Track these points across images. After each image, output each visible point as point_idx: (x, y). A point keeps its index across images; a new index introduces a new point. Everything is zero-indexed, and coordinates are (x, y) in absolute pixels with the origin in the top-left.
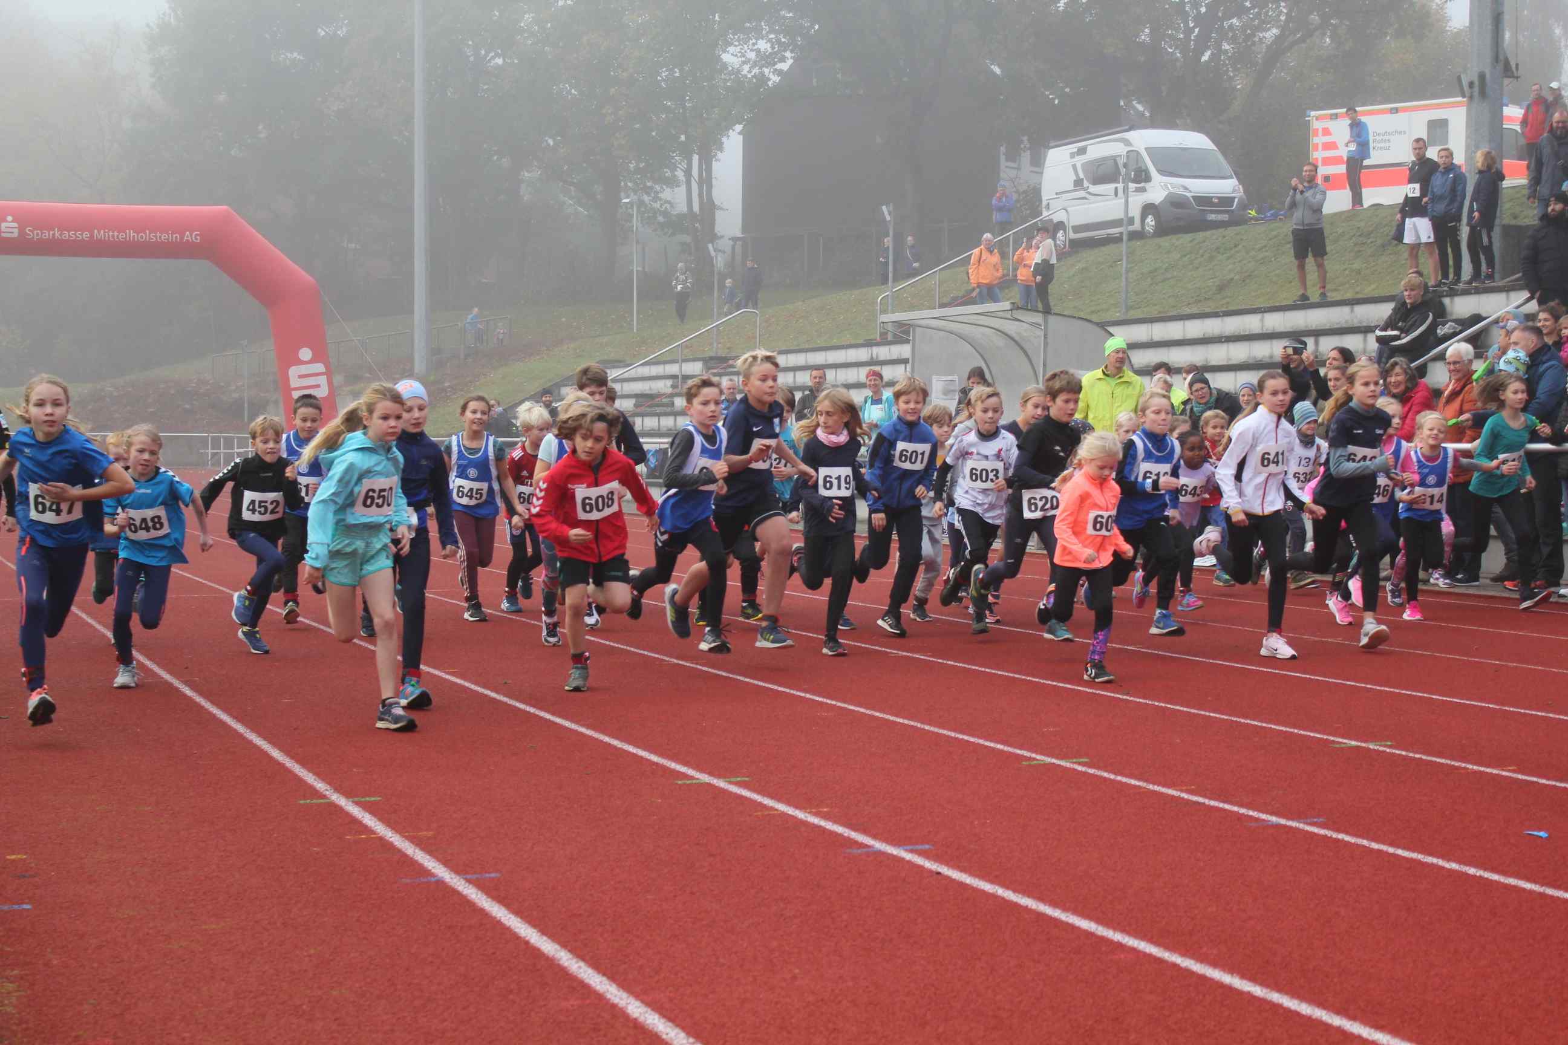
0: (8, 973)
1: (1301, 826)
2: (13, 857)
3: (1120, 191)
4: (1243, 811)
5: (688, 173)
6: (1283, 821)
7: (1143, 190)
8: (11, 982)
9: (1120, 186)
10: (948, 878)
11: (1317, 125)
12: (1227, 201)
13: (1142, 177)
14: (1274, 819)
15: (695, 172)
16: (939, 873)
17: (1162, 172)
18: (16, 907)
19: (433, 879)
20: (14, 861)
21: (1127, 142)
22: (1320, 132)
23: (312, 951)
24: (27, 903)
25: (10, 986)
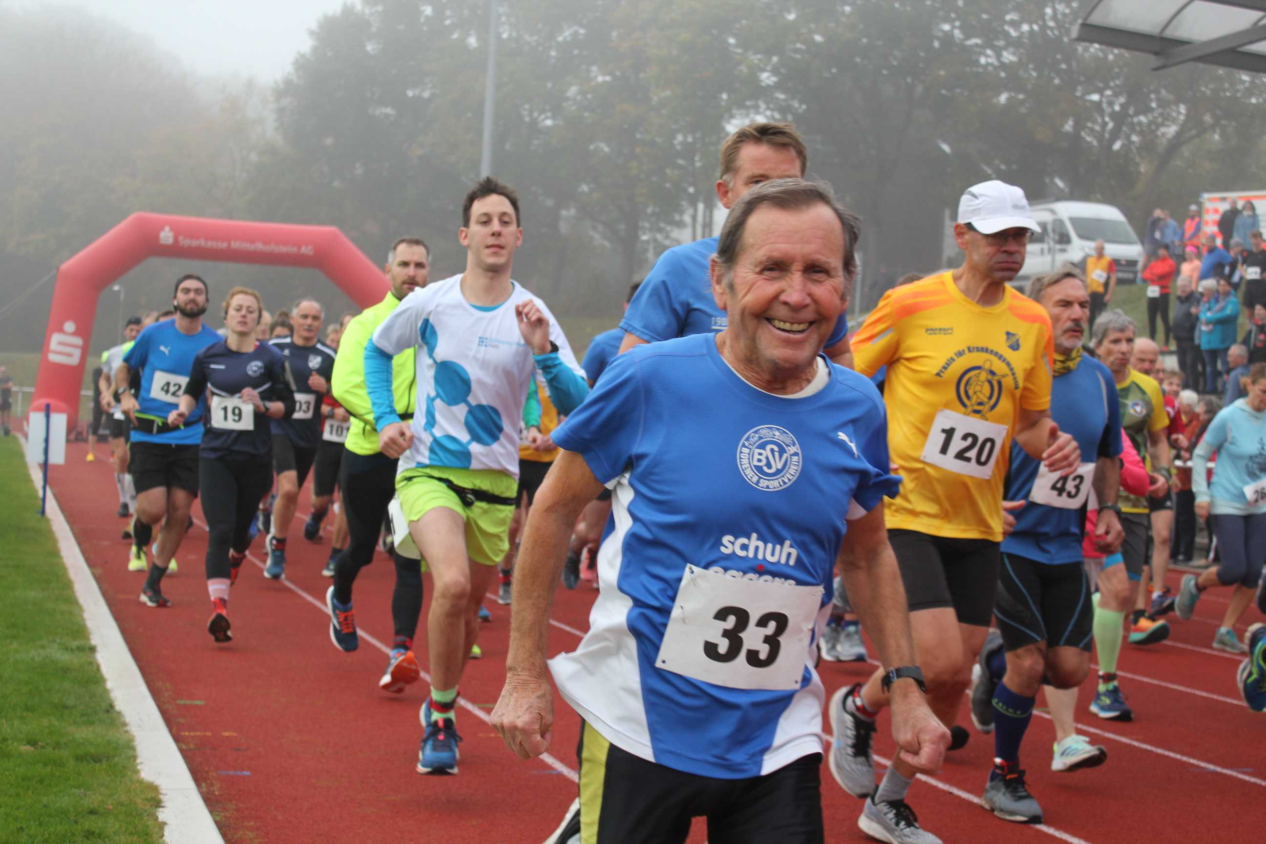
0: (246, 823)
1: (1234, 774)
2: (227, 734)
3: (1046, 250)
4: (1185, 759)
5: (694, 218)
6: (1219, 769)
7: (1063, 251)
8: (251, 831)
9: (1045, 246)
10: (958, 797)
11: (1208, 205)
12: (1132, 263)
13: (1064, 239)
14: (1211, 767)
15: (700, 218)
16: (951, 793)
17: (1082, 237)
18: (239, 773)
19: (554, 773)
20: (227, 737)
21: (1053, 212)
22: (1211, 211)
23: (474, 823)
24: (247, 771)
25: (251, 835)
